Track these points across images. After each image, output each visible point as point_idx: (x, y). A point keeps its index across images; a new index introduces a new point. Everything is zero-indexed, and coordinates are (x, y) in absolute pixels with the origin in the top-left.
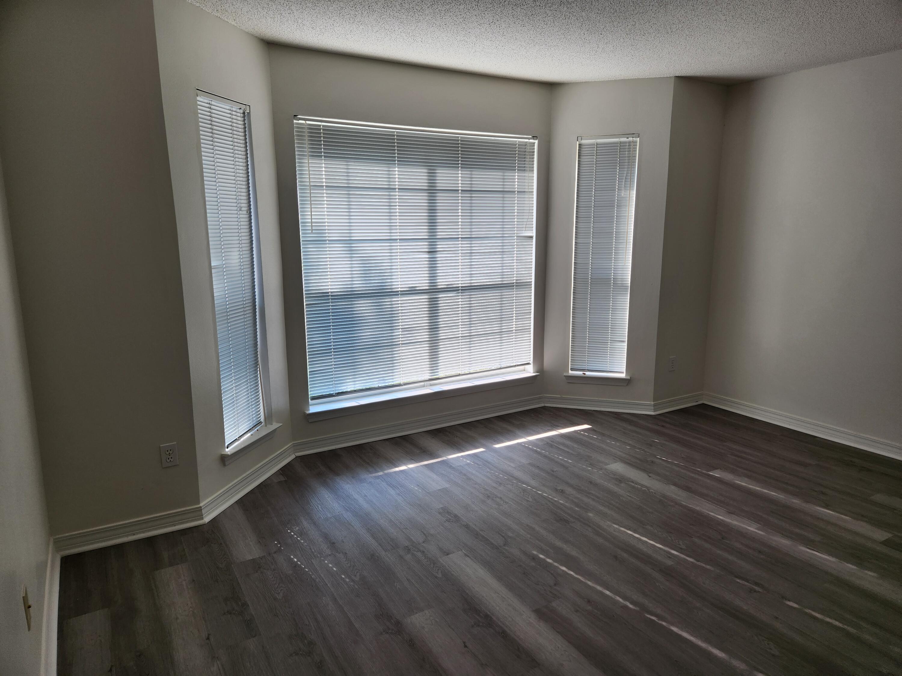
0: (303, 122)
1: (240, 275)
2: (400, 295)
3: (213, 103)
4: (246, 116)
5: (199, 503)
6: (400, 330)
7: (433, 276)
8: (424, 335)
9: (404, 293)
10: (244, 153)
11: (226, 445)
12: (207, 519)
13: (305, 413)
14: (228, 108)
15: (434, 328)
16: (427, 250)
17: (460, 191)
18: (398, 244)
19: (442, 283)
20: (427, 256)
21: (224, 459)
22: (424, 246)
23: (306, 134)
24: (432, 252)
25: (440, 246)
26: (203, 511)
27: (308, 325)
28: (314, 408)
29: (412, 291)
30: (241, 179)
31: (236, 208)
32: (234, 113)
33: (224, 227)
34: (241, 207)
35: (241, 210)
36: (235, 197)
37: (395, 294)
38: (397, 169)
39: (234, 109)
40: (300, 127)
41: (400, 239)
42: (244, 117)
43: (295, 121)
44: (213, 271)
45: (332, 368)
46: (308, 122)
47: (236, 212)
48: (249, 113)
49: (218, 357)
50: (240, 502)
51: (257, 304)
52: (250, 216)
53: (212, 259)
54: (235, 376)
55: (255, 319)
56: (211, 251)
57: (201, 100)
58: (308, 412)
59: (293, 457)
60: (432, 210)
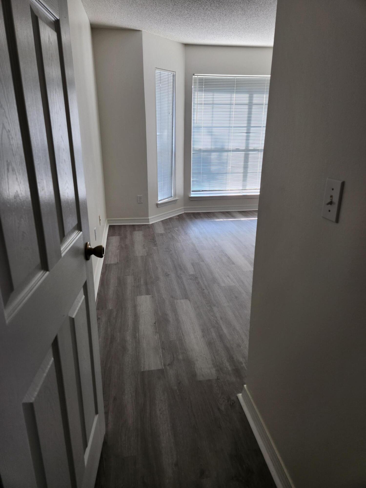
0: (197, 77)
1: (167, 144)
2: (231, 152)
3: (162, 72)
4: (174, 76)
5: (148, 217)
6: (231, 167)
7: (247, 144)
8: (241, 170)
9: (233, 151)
10: (172, 91)
11: (159, 200)
12: (150, 223)
13: (189, 196)
14: (167, 73)
15: (246, 167)
16: (246, 132)
17: (264, 104)
18: (233, 129)
19: (251, 147)
20: (246, 134)
21: (157, 205)
22: (245, 130)
23: (197, 82)
24: (248, 132)
25: (252, 130)
26: (149, 220)
27: (192, 159)
28: (193, 195)
29: (237, 150)
30: (170, 101)
31: (167, 113)
32: (169, 75)
33: (162, 120)
34: (170, 113)
35: (169, 114)
36: (167, 109)
37: (229, 151)
38: (235, 95)
39: (169, 74)
40: (195, 79)
41: (234, 127)
42: (173, 76)
43: (193, 77)
44: (157, 136)
45: (201, 180)
46: (198, 77)
47: (167, 114)
48: (175, 75)
49: (157, 168)
50: (162, 221)
51: (173, 151)
52: (173, 116)
53: (157, 132)
54: (163, 182)
55: (172, 157)
56: (157, 129)
57: (157, 71)
58: (190, 196)
59: (183, 212)
60: (250, 113)
